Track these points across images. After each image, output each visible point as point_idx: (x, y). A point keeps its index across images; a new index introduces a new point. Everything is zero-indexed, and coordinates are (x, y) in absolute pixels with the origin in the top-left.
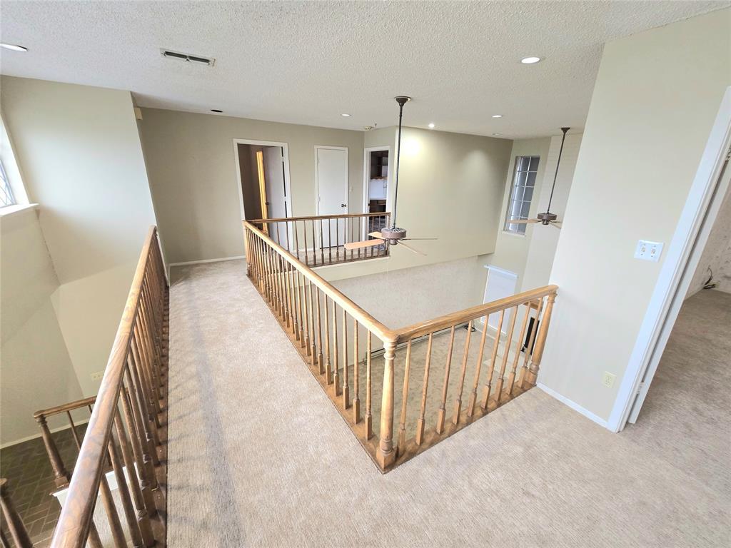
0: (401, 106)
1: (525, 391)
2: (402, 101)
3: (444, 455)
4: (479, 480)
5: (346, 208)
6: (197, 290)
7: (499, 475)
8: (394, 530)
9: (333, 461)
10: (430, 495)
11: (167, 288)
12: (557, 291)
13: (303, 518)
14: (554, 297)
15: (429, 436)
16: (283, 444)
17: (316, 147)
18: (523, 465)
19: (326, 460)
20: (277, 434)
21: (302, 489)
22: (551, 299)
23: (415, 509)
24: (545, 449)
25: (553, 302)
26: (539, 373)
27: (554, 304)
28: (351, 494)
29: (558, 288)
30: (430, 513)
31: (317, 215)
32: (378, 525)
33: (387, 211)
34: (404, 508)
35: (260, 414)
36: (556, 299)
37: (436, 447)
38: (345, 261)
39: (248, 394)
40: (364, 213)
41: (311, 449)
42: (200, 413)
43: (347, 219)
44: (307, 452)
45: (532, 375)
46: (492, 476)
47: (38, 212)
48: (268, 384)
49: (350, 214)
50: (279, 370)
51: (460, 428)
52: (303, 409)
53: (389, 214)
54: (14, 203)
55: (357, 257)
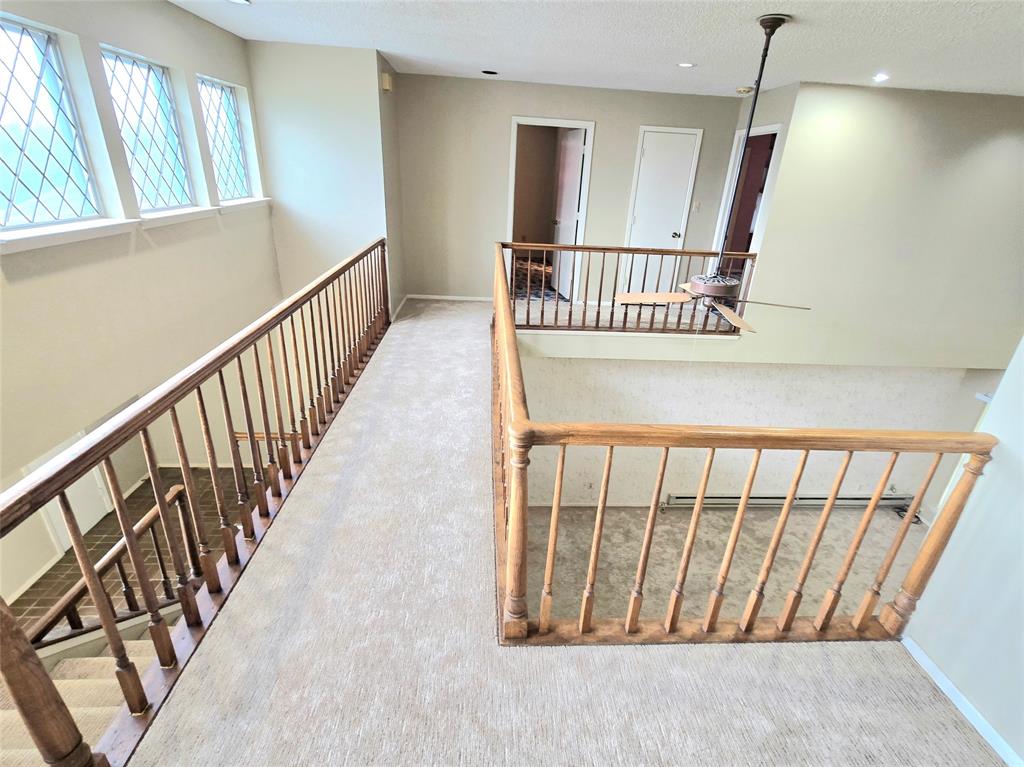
0: (769, 35)
1: (862, 639)
2: (772, 24)
3: (613, 665)
4: (645, 730)
5: (680, 241)
6: (419, 333)
7: (690, 741)
8: (463, 721)
9: (445, 596)
10: (547, 706)
11: (388, 323)
12: (994, 450)
13: (366, 644)
14: (983, 463)
15: (606, 628)
16: (399, 549)
17: (643, 128)
18: (753, 754)
19: (437, 591)
20: (401, 535)
21: (387, 611)
22: (975, 465)
23: (513, 712)
24: (826, 753)
25: (978, 472)
26: (914, 618)
27: (981, 479)
28: (439, 647)
29: (996, 442)
30: (530, 730)
31: (626, 246)
32: (448, 702)
33: (751, 251)
34: (497, 702)
35: (396, 503)
36: (988, 468)
37: (608, 650)
38: (651, 330)
39: (398, 474)
40: (713, 250)
41: (428, 570)
42: (336, 477)
43: (679, 257)
44: (420, 572)
45: (895, 615)
46: (675, 737)
47: (271, 208)
48: (428, 471)
49: (687, 249)
50: (453, 459)
51: (673, 640)
52: (451, 517)
53: (754, 256)
54: (251, 195)
55: (674, 327)
